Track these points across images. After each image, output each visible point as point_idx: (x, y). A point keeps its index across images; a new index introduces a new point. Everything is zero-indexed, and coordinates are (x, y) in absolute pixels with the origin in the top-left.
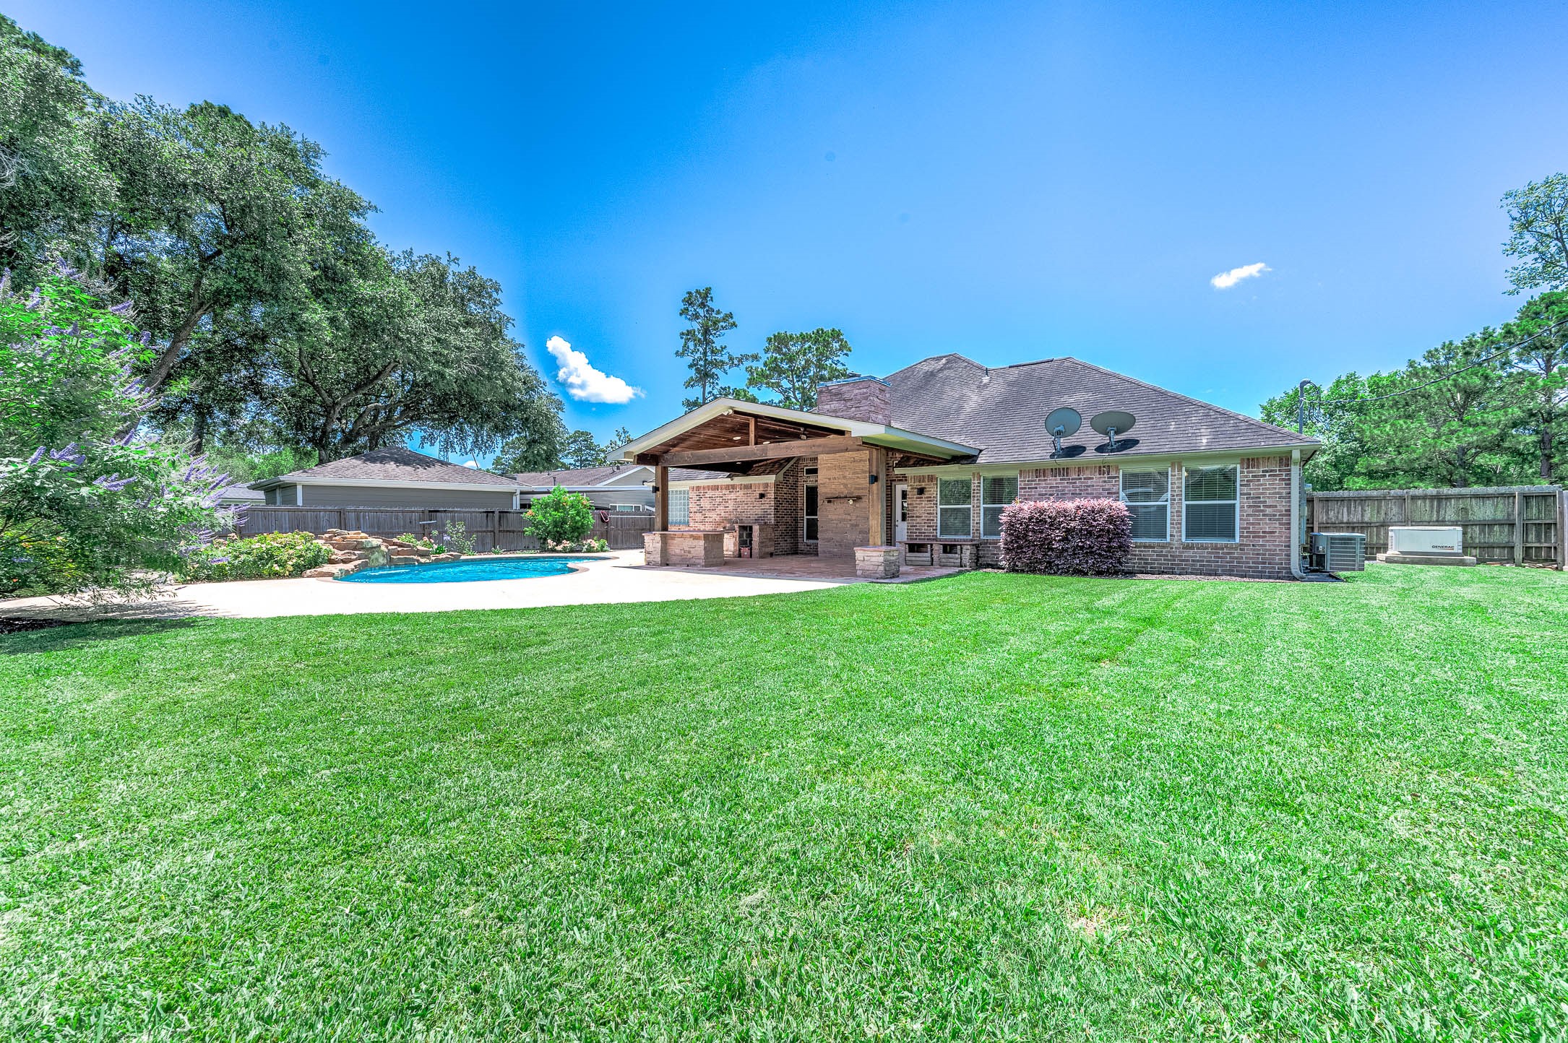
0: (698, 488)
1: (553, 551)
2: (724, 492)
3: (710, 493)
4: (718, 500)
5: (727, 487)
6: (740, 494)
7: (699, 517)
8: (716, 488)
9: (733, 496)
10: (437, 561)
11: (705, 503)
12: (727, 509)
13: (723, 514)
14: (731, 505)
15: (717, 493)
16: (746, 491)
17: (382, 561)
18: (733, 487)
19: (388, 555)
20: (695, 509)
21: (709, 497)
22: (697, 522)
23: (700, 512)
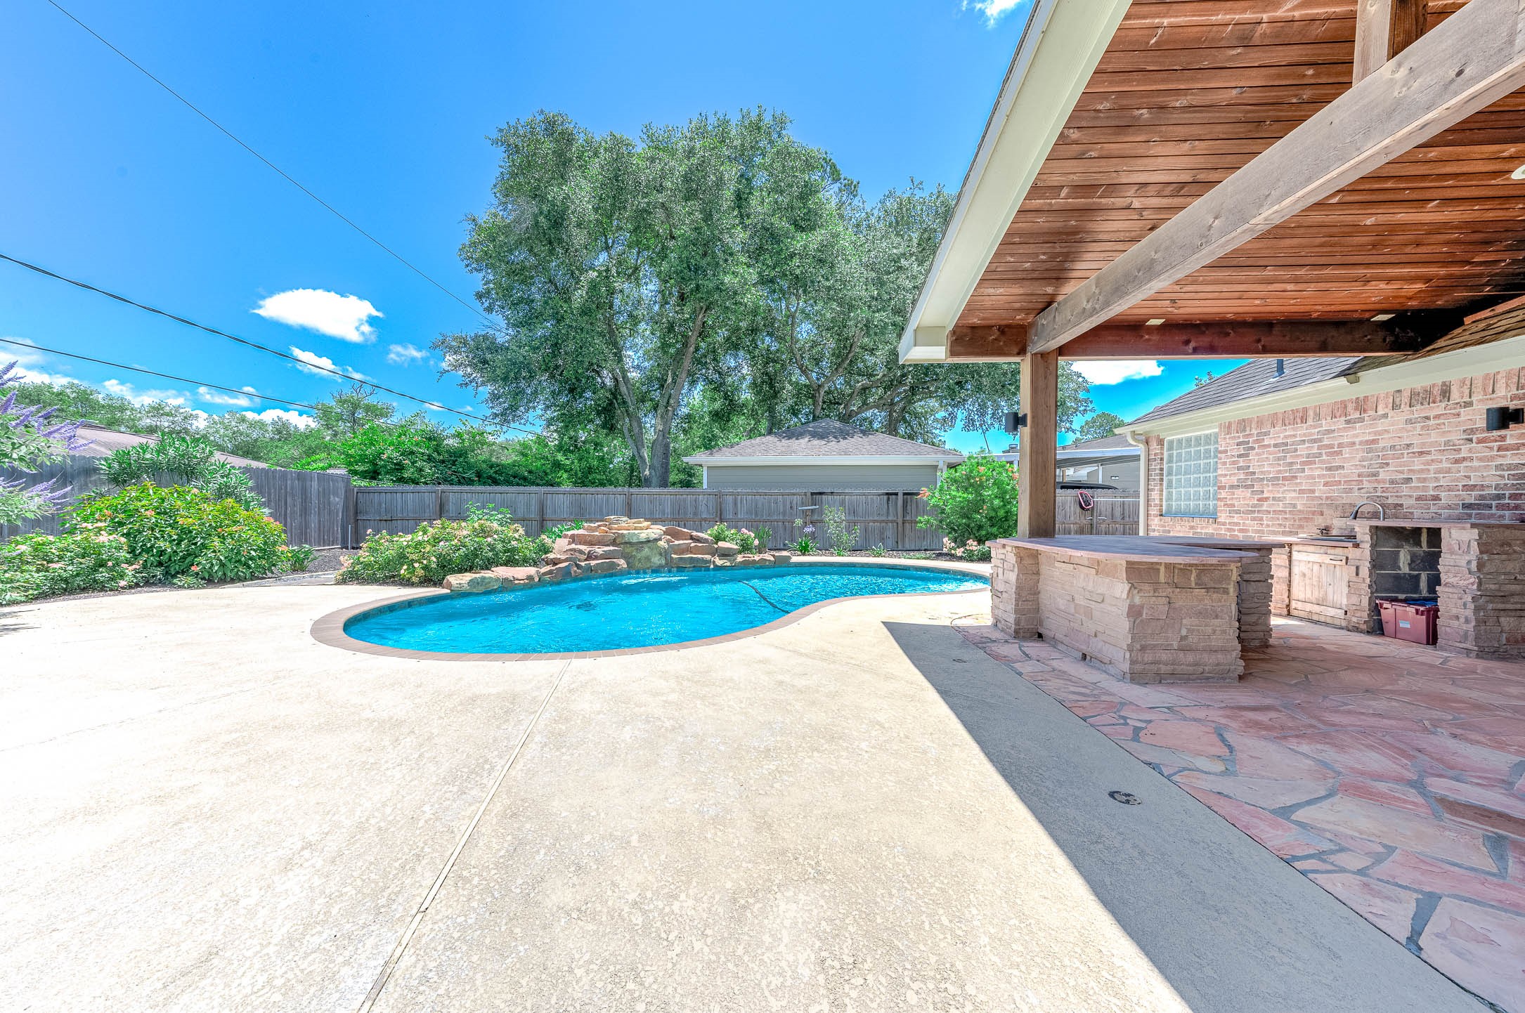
0: (1243, 424)
1: (952, 557)
2: (1326, 424)
3: (1279, 434)
4: (1303, 450)
5: (1339, 409)
6: (1391, 427)
7: (1243, 498)
8: (1301, 416)
9: (1361, 433)
10: (746, 564)
11: (1263, 463)
12: (1337, 476)
13: (1320, 490)
14: (1352, 463)
15: (1301, 431)
16: (1419, 411)
17: (657, 560)
18: (1361, 405)
19: (665, 553)
20: (1234, 480)
21: (1275, 446)
22: (1238, 512)
23: (1246, 487)
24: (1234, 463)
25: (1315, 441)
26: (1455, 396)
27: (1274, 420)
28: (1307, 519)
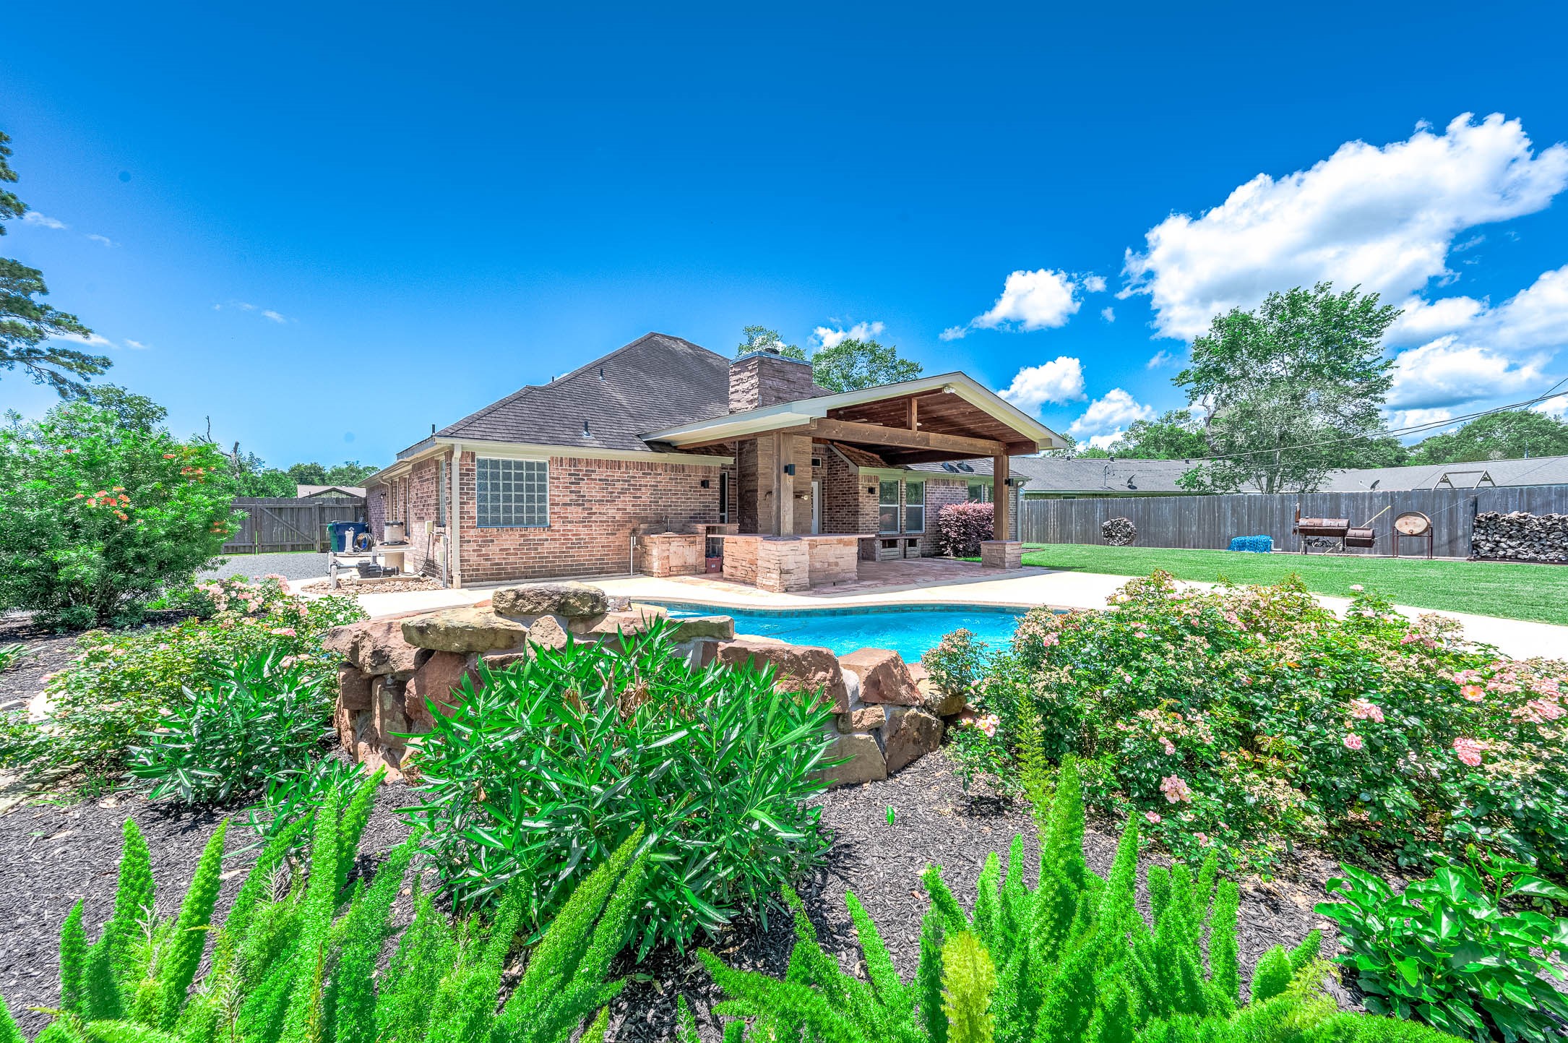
0: (574, 462)
2: (632, 473)
4: (619, 485)
5: (640, 465)
6: (663, 479)
7: (575, 512)
8: (617, 464)
9: (650, 480)
11: (590, 490)
13: (630, 509)
14: (646, 496)
20: (567, 500)
21: (600, 480)
22: (570, 522)
23: (579, 505)
24: (567, 487)
25: (626, 481)
26: (687, 472)
27: (599, 463)
28: (622, 526)
